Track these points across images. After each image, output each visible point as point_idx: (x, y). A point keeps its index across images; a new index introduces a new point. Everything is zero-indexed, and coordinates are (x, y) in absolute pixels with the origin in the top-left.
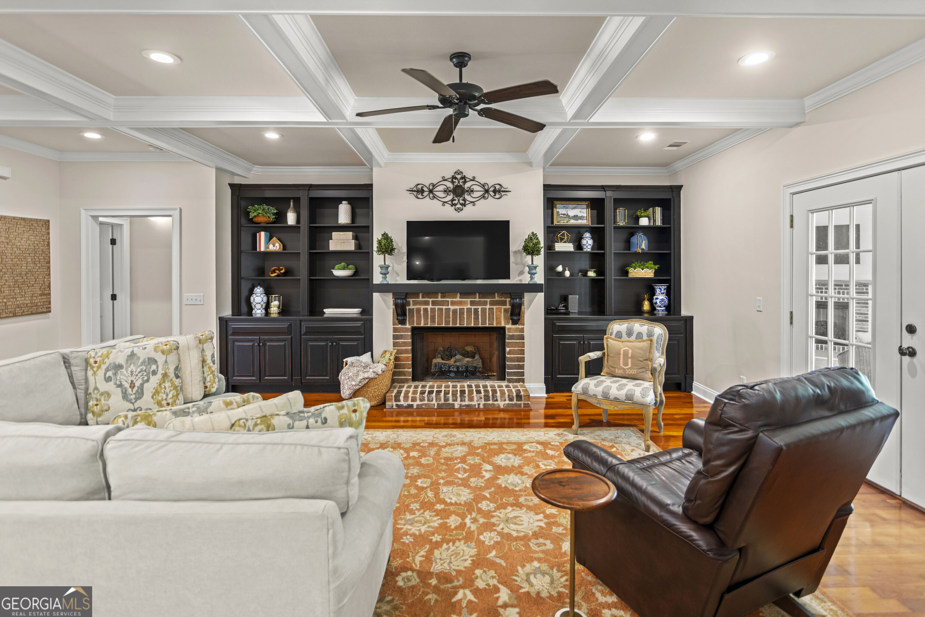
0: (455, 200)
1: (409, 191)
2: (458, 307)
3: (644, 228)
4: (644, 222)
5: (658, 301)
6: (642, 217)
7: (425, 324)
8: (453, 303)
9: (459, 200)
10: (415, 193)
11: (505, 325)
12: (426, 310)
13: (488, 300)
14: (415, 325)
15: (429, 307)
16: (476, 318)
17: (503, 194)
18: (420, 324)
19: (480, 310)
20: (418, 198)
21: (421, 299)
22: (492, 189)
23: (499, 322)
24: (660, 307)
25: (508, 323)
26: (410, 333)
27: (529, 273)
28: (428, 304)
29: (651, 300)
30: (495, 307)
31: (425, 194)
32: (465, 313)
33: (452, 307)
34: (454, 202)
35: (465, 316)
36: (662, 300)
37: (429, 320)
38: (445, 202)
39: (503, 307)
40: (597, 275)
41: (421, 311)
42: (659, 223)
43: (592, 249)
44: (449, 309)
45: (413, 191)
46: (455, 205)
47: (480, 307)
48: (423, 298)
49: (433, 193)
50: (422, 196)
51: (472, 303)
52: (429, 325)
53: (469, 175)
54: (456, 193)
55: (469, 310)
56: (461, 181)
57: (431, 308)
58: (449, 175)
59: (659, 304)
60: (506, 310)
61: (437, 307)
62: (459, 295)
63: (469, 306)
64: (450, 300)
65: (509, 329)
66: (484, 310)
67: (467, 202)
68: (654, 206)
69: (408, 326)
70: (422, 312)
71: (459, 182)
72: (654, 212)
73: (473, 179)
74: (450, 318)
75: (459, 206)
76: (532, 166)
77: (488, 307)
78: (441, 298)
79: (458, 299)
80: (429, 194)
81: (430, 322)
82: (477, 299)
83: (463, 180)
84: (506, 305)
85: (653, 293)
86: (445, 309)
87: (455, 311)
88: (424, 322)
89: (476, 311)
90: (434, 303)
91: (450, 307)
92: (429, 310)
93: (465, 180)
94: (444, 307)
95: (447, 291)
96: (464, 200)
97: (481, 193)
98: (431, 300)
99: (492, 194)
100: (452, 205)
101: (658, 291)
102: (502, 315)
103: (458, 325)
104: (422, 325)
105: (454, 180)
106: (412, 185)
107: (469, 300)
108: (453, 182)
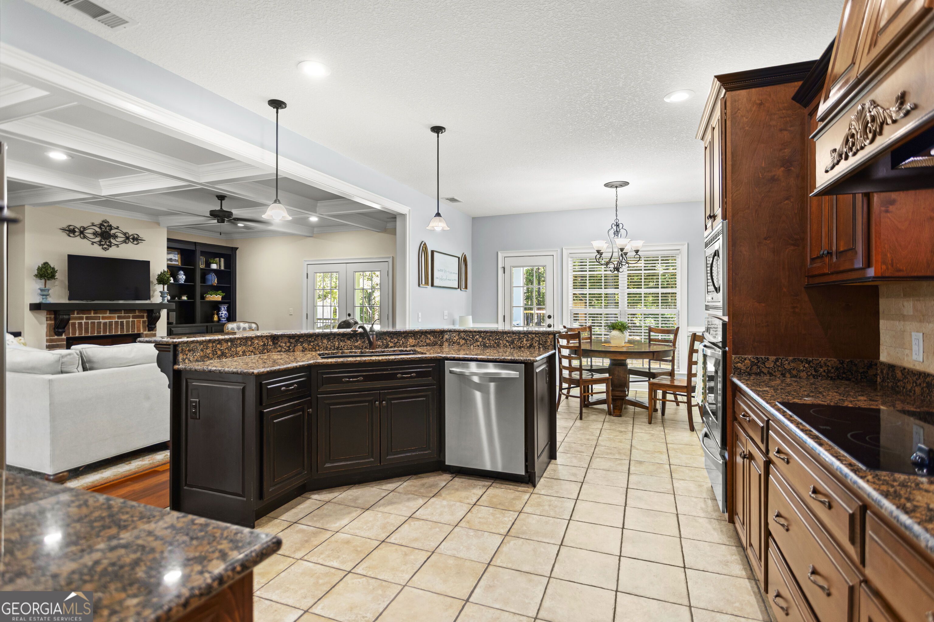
0: (102, 242)
1: (62, 229)
2: (107, 321)
3: (214, 271)
4: (214, 266)
5: (223, 315)
6: (213, 263)
7: (79, 335)
8: (103, 318)
9: (106, 242)
10: (68, 232)
11: (143, 331)
12: (80, 324)
13: (131, 315)
14: (71, 335)
15: (83, 321)
16: (122, 328)
17: (139, 241)
18: (76, 335)
19: (125, 322)
20: (70, 236)
21: (76, 315)
22: (131, 237)
23: (140, 330)
24: (224, 318)
25: (145, 330)
26: (65, 343)
27: (161, 296)
28: (83, 319)
29: (218, 314)
30: (136, 320)
31: (77, 234)
32: (114, 325)
33: (102, 321)
34: (102, 243)
35: (113, 327)
36: (226, 314)
37: (83, 331)
38: (94, 242)
39: (142, 320)
40: (188, 299)
41: (76, 324)
42: (223, 268)
43: (185, 282)
44: (101, 322)
45: (66, 230)
46: (103, 245)
47: (125, 320)
48: (77, 314)
49: (83, 234)
50: (74, 235)
51: (119, 317)
52: (83, 335)
53: (114, 225)
54: (103, 236)
55: (116, 323)
56: (108, 228)
57: (85, 322)
58: (98, 222)
59: (223, 316)
60: (144, 322)
61: (90, 321)
62: (108, 312)
63: (117, 320)
64: (101, 315)
65: (146, 334)
66: (128, 322)
67: (112, 244)
68: (220, 258)
69: (64, 337)
70: (77, 326)
71: (106, 229)
72: (220, 261)
73: (117, 228)
74: (101, 328)
75: (105, 246)
76: (159, 225)
77: (131, 320)
78: (94, 314)
79: (108, 315)
80: (80, 235)
81: (85, 332)
82: (123, 315)
83: (110, 228)
84: (144, 318)
85: (219, 310)
86: (97, 322)
87: (105, 324)
88: (79, 332)
89: (122, 323)
90: (87, 318)
91: (101, 320)
92: (83, 324)
93: (111, 228)
94: (96, 321)
95: (98, 309)
96: (110, 242)
97: (123, 239)
98: (85, 316)
99: (132, 241)
100: (100, 245)
101: (223, 309)
102: (141, 325)
103: (108, 334)
104: (77, 335)
105: (102, 227)
106: (64, 225)
107: (116, 315)
108: (100, 228)
